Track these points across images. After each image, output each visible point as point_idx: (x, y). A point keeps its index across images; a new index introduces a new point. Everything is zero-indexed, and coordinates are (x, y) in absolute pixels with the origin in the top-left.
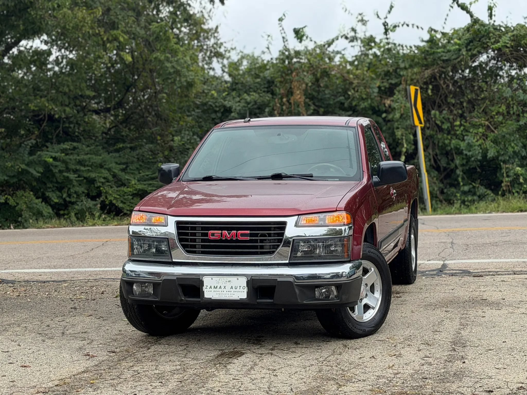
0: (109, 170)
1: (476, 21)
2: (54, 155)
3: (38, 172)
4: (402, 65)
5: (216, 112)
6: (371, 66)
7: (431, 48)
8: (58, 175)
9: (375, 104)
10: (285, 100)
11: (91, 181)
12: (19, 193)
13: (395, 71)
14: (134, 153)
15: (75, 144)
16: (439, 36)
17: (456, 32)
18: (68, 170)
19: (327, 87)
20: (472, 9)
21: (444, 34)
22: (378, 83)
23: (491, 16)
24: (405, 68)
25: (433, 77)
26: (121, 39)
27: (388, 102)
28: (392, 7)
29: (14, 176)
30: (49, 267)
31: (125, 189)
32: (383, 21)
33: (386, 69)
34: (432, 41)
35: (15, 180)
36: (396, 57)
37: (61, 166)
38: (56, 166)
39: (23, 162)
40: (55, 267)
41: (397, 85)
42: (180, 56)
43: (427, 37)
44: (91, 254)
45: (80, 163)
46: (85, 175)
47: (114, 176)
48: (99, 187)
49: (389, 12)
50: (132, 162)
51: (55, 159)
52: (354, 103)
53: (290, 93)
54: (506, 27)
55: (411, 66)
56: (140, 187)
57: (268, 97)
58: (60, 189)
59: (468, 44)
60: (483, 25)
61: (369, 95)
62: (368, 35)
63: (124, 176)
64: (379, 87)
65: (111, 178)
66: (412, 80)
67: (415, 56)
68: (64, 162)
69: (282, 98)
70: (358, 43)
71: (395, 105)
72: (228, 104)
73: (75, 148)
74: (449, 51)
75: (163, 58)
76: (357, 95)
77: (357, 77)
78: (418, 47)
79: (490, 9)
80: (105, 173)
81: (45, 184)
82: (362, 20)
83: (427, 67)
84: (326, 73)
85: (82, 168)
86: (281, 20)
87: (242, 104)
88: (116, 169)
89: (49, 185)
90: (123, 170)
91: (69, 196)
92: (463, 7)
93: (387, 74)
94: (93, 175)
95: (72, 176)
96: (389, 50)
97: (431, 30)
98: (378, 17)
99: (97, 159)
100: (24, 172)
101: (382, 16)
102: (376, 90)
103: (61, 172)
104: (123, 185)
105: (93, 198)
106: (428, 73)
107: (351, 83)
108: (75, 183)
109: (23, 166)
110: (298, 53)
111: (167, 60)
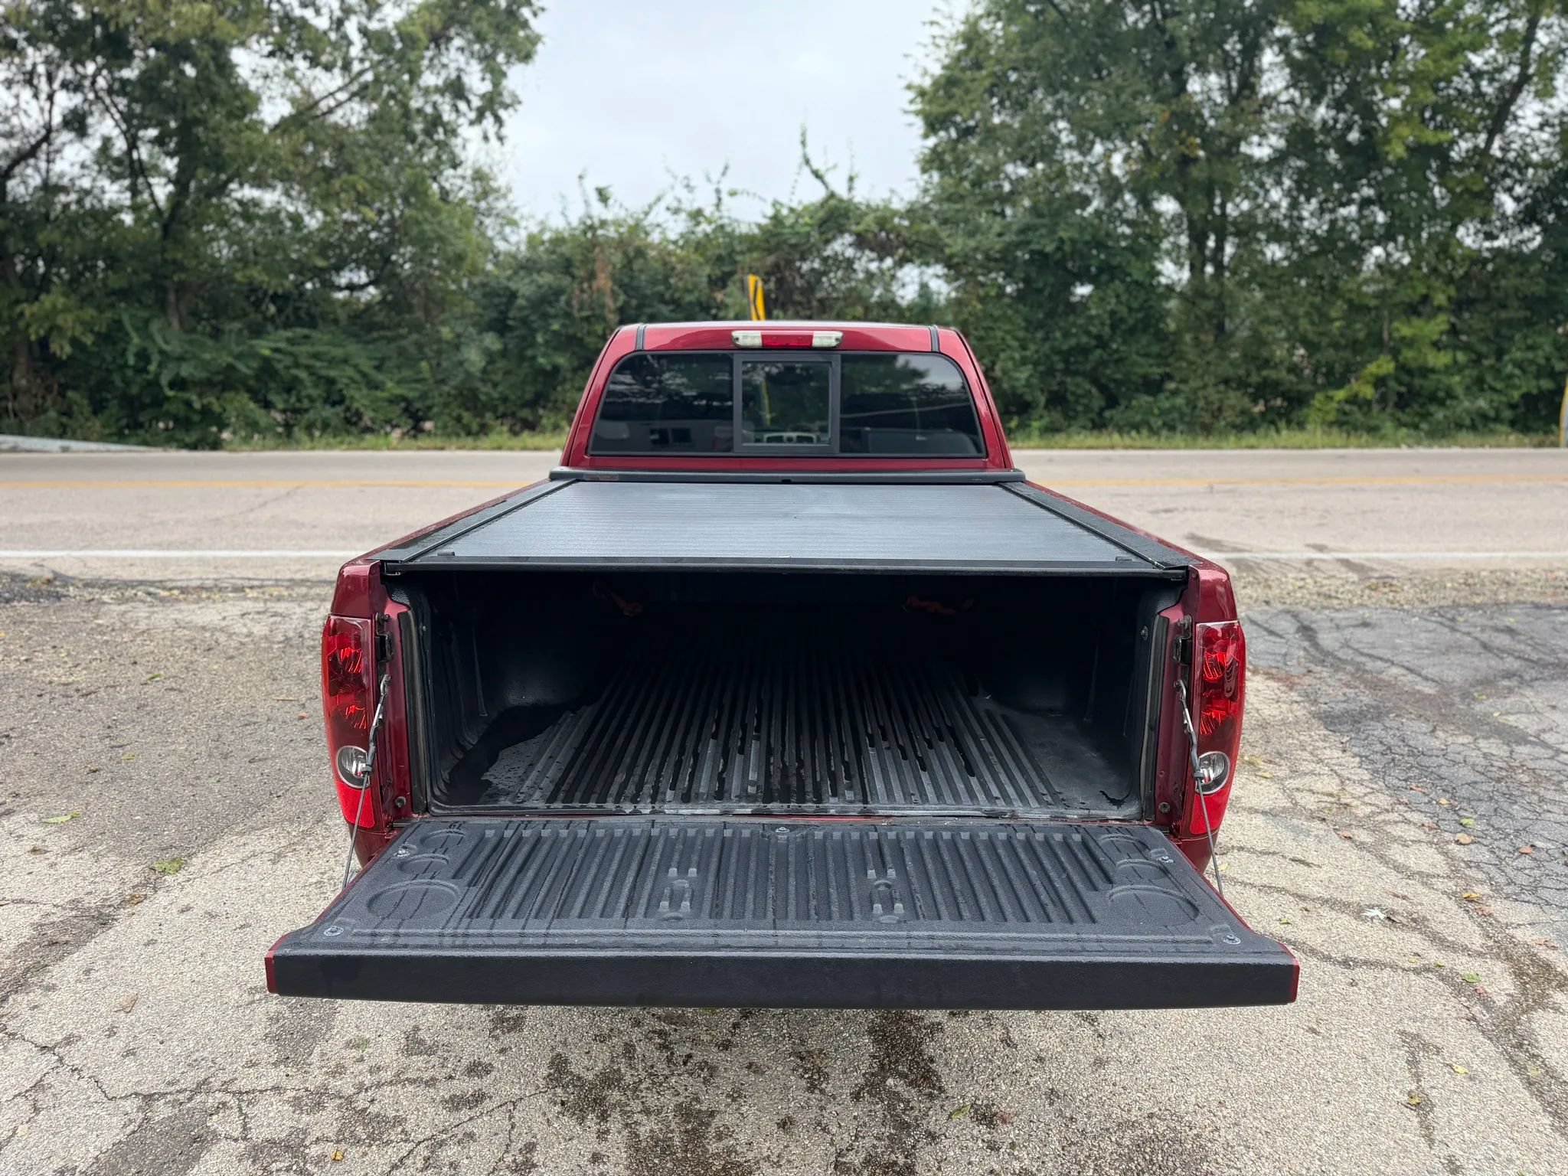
0: (356, 367)
1: (832, 195)
2: (273, 345)
3: (248, 367)
4: (738, 248)
5: (499, 295)
6: (700, 246)
7: (775, 226)
8: (283, 372)
9: (704, 299)
10: (585, 285)
11: (331, 382)
12: (229, 395)
13: (730, 255)
14: (393, 346)
15: (306, 331)
16: (785, 212)
17: (806, 208)
18: (297, 365)
19: (641, 271)
20: (828, 178)
21: (792, 210)
22: (707, 270)
23: (850, 189)
24: (742, 253)
25: (777, 266)
26: (360, 188)
27: (719, 296)
28: (726, 168)
29: (218, 373)
30: (159, 546)
31: (379, 394)
32: (714, 187)
33: (717, 252)
34: (776, 219)
35: (220, 377)
36: (730, 235)
37: (288, 361)
38: (279, 361)
39: (230, 353)
40: (170, 546)
41: (731, 274)
42: (444, 216)
43: (770, 212)
44: (251, 516)
45: (316, 356)
46: (324, 372)
47: (364, 375)
48: (341, 390)
49: (724, 174)
50: (390, 358)
51: (277, 350)
52: (677, 295)
53: (592, 276)
54: (868, 206)
55: (750, 250)
56: (398, 391)
57: (566, 281)
58: (289, 390)
59: (820, 226)
60: (841, 201)
61: (696, 286)
62: (696, 206)
63: (379, 377)
64: (709, 276)
65: (357, 377)
66: (751, 268)
67: (754, 237)
68: (291, 354)
69: (581, 283)
70: (683, 216)
71: (728, 301)
72: (513, 285)
73: (306, 337)
74: (798, 233)
75: (420, 218)
76: (681, 284)
77: (681, 261)
78: (759, 226)
79: (851, 179)
80: (350, 371)
81: (266, 383)
82: (687, 186)
83: (770, 251)
84: (640, 253)
85: (318, 364)
86: (581, 177)
87: (533, 288)
88: (366, 366)
89: (272, 385)
90: (378, 368)
91: (299, 400)
92: (817, 175)
93: (720, 259)
94: (333, 373)
95: (303, 374)
96: (722, 227)
97: (775, 204)
98: (709, 180)
99: (338, 352)
100: (231, 367)
101: (715, 176)
102: (705, 279)
103: (287, 368)
104: (377, 388)
105: (334, 404)
106: (771, 260)
107: (673, 269)
108: (308, 384)
109: (230, 360)
110: (603, 223)
111: (426, 220)
